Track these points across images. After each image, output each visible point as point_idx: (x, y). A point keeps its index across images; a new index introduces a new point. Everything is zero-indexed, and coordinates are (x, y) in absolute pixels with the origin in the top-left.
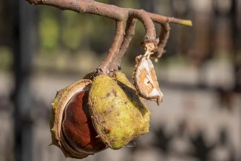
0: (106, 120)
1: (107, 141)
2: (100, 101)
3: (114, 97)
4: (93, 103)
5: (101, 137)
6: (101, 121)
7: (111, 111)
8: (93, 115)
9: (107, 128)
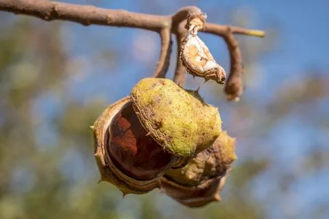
0: (155, 111)
1: (162, 138)
2: (144, 94)
3: (161, 86)
4: (136, 98)
5: (152, 134)
6: (149, 115)
7: (159, 100)
8: (139, 111)
9: (158, 120)
